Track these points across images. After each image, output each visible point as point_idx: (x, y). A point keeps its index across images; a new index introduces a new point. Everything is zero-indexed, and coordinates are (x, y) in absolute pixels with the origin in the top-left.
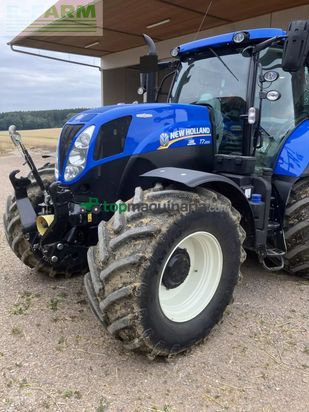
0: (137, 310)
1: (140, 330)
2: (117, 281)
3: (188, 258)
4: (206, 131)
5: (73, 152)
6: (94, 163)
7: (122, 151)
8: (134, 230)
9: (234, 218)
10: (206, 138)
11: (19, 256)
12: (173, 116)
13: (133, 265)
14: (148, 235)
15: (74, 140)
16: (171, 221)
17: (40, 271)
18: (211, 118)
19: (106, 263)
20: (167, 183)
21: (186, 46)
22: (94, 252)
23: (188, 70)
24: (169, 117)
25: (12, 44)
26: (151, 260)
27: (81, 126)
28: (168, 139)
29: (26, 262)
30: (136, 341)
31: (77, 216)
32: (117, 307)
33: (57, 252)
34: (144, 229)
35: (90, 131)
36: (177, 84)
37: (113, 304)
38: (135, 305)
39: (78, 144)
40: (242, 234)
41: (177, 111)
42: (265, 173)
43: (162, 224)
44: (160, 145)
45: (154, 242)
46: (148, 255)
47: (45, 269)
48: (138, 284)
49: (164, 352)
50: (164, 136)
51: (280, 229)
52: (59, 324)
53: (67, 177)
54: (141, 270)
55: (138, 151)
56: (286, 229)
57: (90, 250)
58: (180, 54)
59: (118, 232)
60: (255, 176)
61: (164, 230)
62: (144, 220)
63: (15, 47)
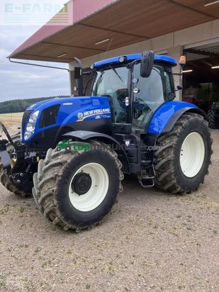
0: (55, 202)
1: (58, 213)
2: (45, 188)
3: (90, 178)
4: (107, 110)
5: (28, 124)
6: (39, 130)
7: (55, 123)
8: (54, 162)
9: (113, 156)
10: (107, 114)
11: (4, 185)
12: (91, 103)
13: (52, 178)
14: (60, 164)
15: (29, 118)
16: (73, 157)
17: (16, 193)
18: (111, 103)
19: (40, 179)
20: (74, 139)
21: (98, 63)
22: (37, 175)
23: (101, 76)
24: (88, 104)
25: (10, 57)
26: (62, 176)
27: (32, 111)
28: (82, 116)
29: (8, 188)
30: (56, 218)
31: (31, 158)
32: (46, 201)
33: (20, 178)
34: (58, 161)
35: (37, 113)
36: (95, 84)
37: (44, 199)
38: (54, 199)
39: (30, 120)
40: (119, 164)
41: (93, 100)
42: (137, 132)
43: (68, 158)
44: (78, 119)
45: (63, 167)
46: (60, 174)
47: (19, 192)
48: (55, 189)
49: (74, 227)
50: (80, 114)
51: (151, 163)
52: (23, 218)
53: (26, 138)
54: (57, 181)
55: (65, 122)
56: (155, 164)
57: (35, 174)
58: (94, 67)
59: (46, 164)
60: (132, 134)
61: (69, 161)
62: (59, 157)
63: (12, 60)
